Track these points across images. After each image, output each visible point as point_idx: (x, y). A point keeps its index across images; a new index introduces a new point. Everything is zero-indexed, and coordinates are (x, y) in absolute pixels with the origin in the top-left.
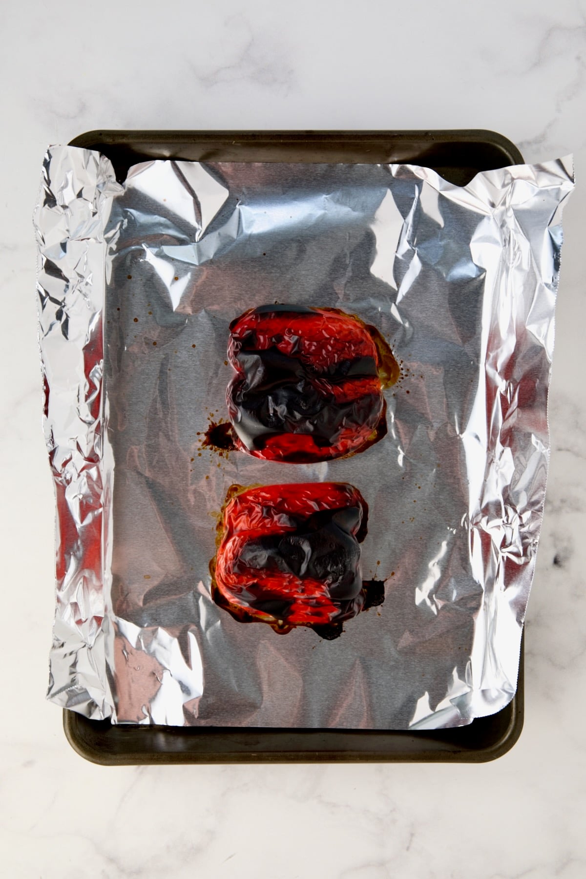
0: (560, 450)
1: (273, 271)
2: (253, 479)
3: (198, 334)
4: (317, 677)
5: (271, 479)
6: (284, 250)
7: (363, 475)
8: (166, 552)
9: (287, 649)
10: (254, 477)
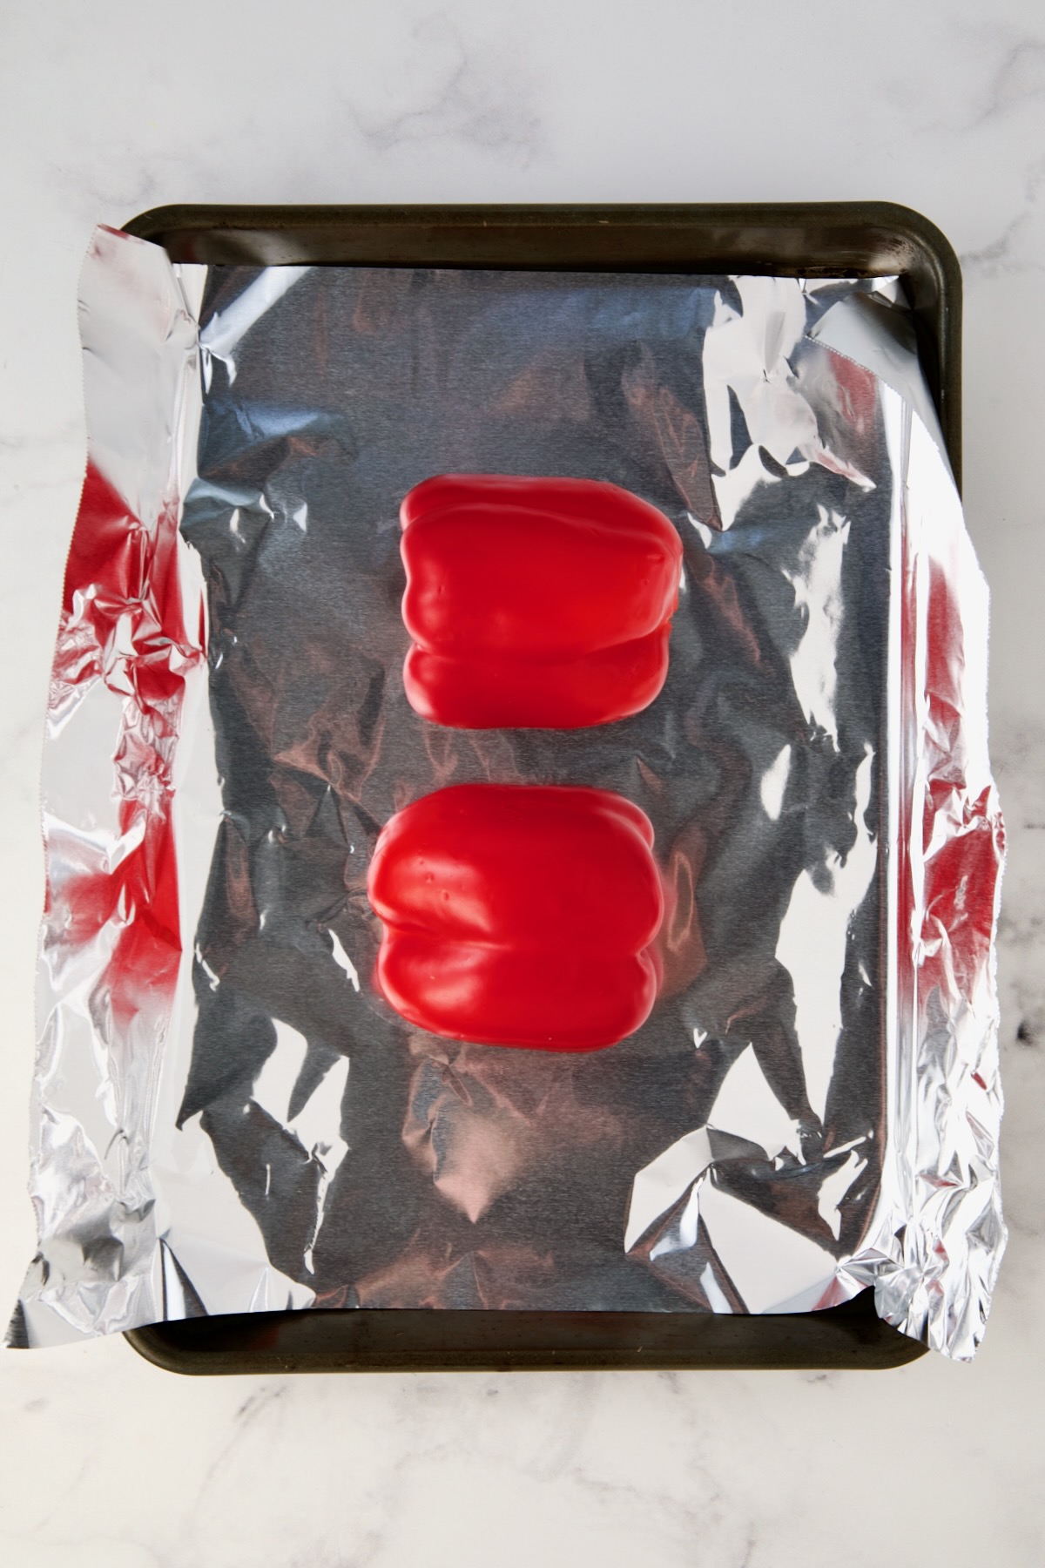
0: (1030, 826)
1: (570, 1117)
2: (610, 738)
3: (708, 1003)
4: (491, 367)
5: (576, 738)
6: (549, 1154)
7: (406, 745)
8: (771, 605)
9: (547, 420)
10: (608, 742)
